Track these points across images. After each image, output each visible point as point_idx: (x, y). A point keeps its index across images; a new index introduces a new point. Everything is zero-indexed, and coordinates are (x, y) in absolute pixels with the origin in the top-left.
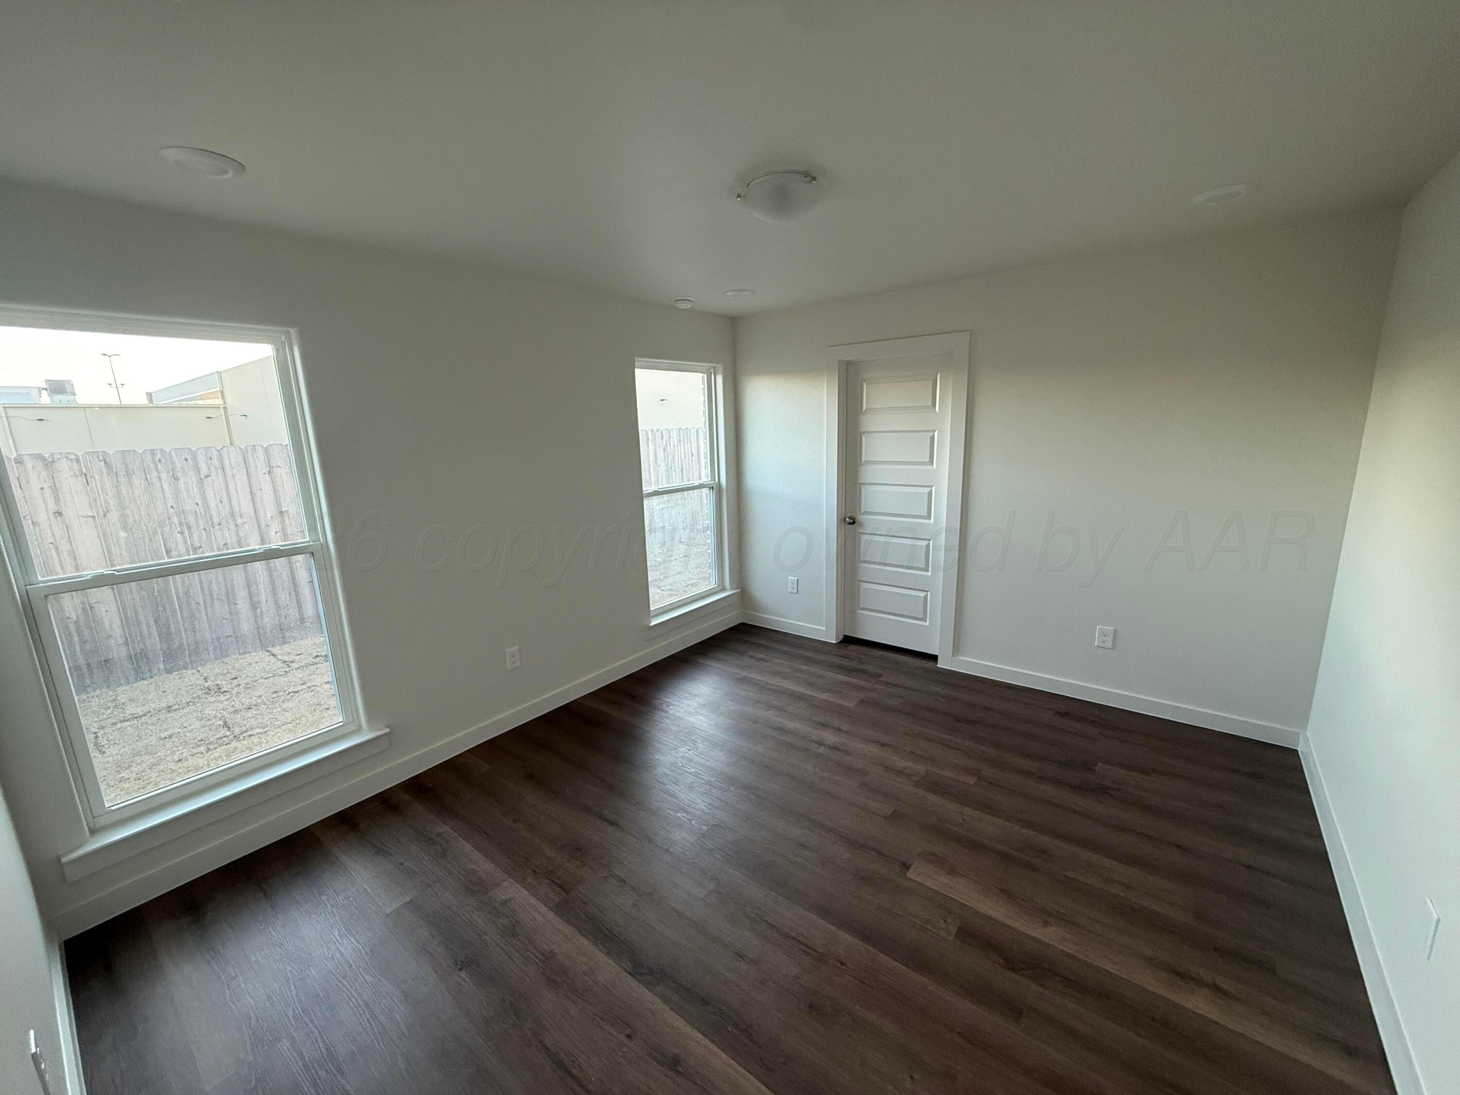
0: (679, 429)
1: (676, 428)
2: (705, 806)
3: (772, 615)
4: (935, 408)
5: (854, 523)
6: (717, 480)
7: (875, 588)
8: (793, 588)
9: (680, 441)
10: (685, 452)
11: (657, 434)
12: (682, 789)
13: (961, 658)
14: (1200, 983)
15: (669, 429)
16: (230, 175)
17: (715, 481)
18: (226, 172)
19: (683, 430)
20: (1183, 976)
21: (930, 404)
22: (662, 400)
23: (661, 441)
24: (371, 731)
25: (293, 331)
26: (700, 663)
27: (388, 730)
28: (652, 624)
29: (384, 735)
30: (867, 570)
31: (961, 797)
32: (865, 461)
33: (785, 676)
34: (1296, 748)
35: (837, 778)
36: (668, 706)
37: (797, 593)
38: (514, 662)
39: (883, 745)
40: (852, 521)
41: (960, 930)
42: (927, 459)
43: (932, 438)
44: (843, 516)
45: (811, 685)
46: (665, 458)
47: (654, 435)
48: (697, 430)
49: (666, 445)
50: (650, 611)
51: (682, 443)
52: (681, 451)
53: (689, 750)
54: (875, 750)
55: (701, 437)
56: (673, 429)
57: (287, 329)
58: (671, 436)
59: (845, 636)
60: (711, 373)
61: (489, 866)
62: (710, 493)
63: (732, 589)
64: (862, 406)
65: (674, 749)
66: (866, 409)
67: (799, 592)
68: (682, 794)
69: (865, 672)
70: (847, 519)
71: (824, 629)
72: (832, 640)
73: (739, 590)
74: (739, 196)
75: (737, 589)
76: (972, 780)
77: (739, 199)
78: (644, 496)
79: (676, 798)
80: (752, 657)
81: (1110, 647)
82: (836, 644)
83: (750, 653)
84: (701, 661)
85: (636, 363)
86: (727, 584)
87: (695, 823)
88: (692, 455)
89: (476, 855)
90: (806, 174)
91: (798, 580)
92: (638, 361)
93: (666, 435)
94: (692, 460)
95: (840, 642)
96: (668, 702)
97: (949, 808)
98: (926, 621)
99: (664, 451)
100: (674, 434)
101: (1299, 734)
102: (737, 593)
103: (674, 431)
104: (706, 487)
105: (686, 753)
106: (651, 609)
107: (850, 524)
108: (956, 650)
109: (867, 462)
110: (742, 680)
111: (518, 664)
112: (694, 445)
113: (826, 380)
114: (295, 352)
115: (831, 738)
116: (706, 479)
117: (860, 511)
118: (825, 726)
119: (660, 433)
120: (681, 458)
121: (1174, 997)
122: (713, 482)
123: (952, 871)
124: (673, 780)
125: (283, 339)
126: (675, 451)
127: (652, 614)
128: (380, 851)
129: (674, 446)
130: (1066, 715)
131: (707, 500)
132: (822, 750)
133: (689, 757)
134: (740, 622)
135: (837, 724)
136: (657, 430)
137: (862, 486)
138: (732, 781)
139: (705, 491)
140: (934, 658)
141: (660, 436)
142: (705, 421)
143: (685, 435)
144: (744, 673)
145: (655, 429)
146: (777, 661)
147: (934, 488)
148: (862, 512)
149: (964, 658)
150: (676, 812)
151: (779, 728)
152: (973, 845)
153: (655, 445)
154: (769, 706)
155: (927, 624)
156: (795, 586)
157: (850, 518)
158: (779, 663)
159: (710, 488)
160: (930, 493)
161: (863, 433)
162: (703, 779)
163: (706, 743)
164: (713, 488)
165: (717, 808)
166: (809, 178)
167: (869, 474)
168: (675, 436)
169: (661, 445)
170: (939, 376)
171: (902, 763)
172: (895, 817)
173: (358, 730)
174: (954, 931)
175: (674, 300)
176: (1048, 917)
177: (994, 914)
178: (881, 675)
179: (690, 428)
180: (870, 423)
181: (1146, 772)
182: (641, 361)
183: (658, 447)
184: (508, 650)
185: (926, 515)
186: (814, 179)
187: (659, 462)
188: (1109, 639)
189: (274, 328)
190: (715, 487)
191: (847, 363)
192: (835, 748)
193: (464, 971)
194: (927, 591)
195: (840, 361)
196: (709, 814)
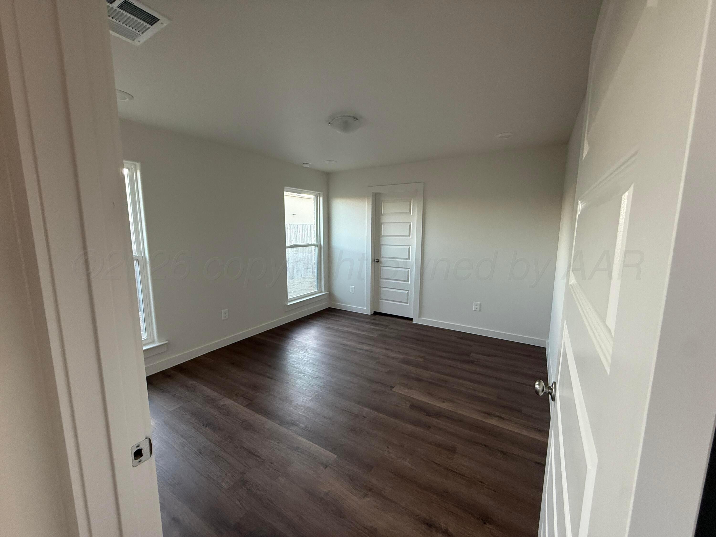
0: (302, 224)
1: (301, 224)
2: (311, 371)
3: (342, 303)
4: (411, 213)
5: (378, 262)
6: (319, 243)
7: (387, 290)
8: (352, 291)
9: (302, 230)
10: (304, 235)
11: (291, 226)
12: (301, 366)
13: (422, 318)
14: (495, 416)
15: (297, 224)
16: (127, 100)
17: (318, 243)
18: (126, 99)
19: (304, 225)
20: (489, 414)
21: (409, 211)
22: (293, 214)
23: (293, 229)
24: (159, 342)
25: (138, 165)
26: (310, 322)
27: (167, 342)
28: (289, 304)
29: (165, 344)
30: (384, 283)
31: (417, 365)
32: (383, 235)
33: (347, 327)
34: (545, 347)
35: (366, 360)
36: (295, 338)
37: (354, 293)
38: (225, 317)
39: (387, 349)
40: (377, 261)
41: (411, 405)
42: (408, 235)
43: (410, 226)
44: (374, 259)
45: (358, 329)
46: (295, 237)
47: (290, 227)
48: (311, 225)
49: (296, 231)
50: (288, 299)
51: (303, 231)
52: (303, 235)
53: (304, 353)
54: (384, 351)
55: (312, 228)
56: (299, 224)
57: (135, 163)
58: (298, 227)
59: (374, 312)
60: (318, 196)
61: (215, 394)
62: (316, 248)
63: (325, 292)
64: (381, 212)
65: (298, 352)
66: (383, 213)
67: (355, 293)
68: (301, 367)
69: (381, 325)
70: (375, 260)
71: (365, 308)
72: (369, 313)
73: (328, 292)
74: (329, 123)
75: (327, 292)
76: (421, 360)
77: (329, 124)
78: (287, 247)
79: (298, 369)
80: (333, 320)
81: (479, 310)
82: (371, 315)
83: (332, 318)
84: (311, 322)
85: (285, 189)
86: (323, 289)
87: (307, 377)
88: (308, 237)
89: (209, 390)
90: (354, 118)
91: (354, 287)
92: (286, 188)
93: (296, 227)
94: (308, 239)
95: (373, 314)
96: (295, 336)
97: (412, 369)
98: (408, 303)
99: (295, 234)
100: (300, 227)
101: (546, 341)
102: (328, 293)
103: (300, 225)
104: (314, 246)
105: (303, 353)
106: (288, 298)
107: (376, 262)
108: (420, 315)
109: (384, 236)
110: (329, 328)
111: (227, 317)
112: (309, 232)
113: (366, 201)
114: (137, 173)
115: (365, 347)
116: (314, 241)
117: (381, 256)
118: (363, 343)
119: (293, 225)
120: (303, 238)
121: (485, 420)
122: (317, 243)
123: (410, 388)
124: (297, 363)
125: (133, 167)
126: (300, 234)
127: (289, 300)
128: (164, 391)
129: (300, 232)
130: (461, 338)
131: (315, 252)
132: (361, 351)
133: (304, 355)
134: (328, 307)
135: (368, 343)
136: (292, 224)
137: (382, 246)
138: (323, 363)
139: (314, 248)
140: (411, 319)
141: (293, 227)
142: (314, 221)
143: (305, 228)
144: (329, 326)
145: (291, 224)
146: (343, 321)
147: (411, 247)
148: (382, 257)
149: (423, 318)
150: (298, 373)
151: (344, 345)
152: (419, 380)
153: (291, 231)
154: (340, 337)
155: (408, 305)
156: (353, 290)
157: (377, 260)
158: (344, 322)
159: (316, 246)
160: (409, 249)
161: (382, 223)
162: (310, 362)
163: (312, 350)
164: (317, 246)
165: (316, 372)
166: (355, 119)
167: (385, 241)
168: (300, 228)
169: (293, 231)
170: (412, 200)
171: (393, 355)
172: (389, 373)
173: (153, 342)
174: (408, 406)
175: (303, 163)
176: (444, 400)
177: (423, 400)
178: (389, 326)
179: (307, 224)
180: (385, 219)
181: (489, 356)
182: (287, 188)
183: (292, 232)
184: (223, 311)
185: (407, 258)
186: (357, 119)
187: (292, 239)
188: (478, 307)
189: (129, 162)
190: (318, 246)
191: (375, 194)
192: (367, 351)
193: (207, 427)
194: (408, 291)
195: (373, 193)
196: (312, 374)
